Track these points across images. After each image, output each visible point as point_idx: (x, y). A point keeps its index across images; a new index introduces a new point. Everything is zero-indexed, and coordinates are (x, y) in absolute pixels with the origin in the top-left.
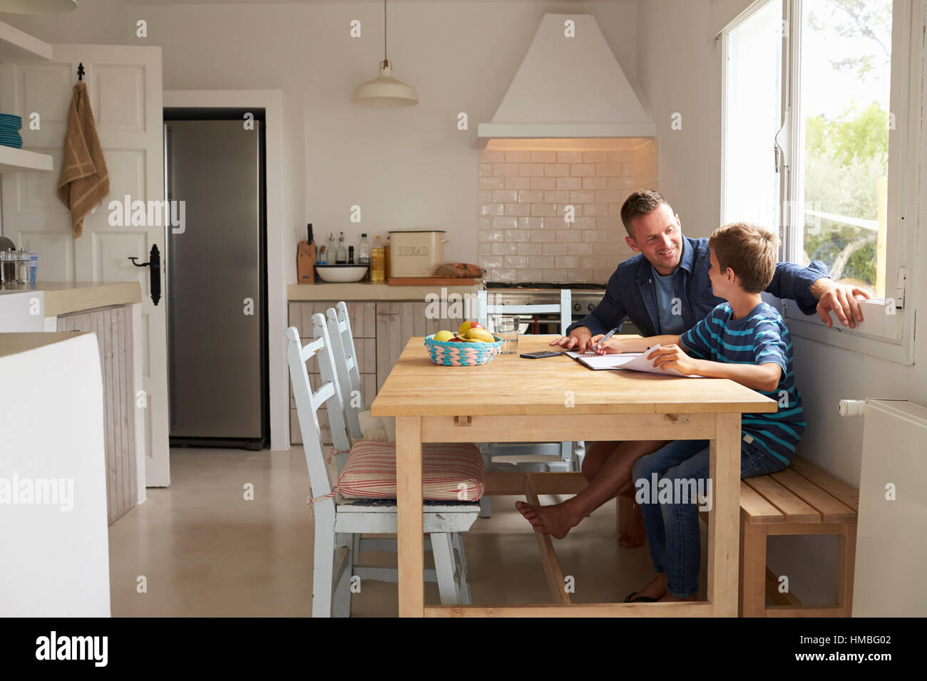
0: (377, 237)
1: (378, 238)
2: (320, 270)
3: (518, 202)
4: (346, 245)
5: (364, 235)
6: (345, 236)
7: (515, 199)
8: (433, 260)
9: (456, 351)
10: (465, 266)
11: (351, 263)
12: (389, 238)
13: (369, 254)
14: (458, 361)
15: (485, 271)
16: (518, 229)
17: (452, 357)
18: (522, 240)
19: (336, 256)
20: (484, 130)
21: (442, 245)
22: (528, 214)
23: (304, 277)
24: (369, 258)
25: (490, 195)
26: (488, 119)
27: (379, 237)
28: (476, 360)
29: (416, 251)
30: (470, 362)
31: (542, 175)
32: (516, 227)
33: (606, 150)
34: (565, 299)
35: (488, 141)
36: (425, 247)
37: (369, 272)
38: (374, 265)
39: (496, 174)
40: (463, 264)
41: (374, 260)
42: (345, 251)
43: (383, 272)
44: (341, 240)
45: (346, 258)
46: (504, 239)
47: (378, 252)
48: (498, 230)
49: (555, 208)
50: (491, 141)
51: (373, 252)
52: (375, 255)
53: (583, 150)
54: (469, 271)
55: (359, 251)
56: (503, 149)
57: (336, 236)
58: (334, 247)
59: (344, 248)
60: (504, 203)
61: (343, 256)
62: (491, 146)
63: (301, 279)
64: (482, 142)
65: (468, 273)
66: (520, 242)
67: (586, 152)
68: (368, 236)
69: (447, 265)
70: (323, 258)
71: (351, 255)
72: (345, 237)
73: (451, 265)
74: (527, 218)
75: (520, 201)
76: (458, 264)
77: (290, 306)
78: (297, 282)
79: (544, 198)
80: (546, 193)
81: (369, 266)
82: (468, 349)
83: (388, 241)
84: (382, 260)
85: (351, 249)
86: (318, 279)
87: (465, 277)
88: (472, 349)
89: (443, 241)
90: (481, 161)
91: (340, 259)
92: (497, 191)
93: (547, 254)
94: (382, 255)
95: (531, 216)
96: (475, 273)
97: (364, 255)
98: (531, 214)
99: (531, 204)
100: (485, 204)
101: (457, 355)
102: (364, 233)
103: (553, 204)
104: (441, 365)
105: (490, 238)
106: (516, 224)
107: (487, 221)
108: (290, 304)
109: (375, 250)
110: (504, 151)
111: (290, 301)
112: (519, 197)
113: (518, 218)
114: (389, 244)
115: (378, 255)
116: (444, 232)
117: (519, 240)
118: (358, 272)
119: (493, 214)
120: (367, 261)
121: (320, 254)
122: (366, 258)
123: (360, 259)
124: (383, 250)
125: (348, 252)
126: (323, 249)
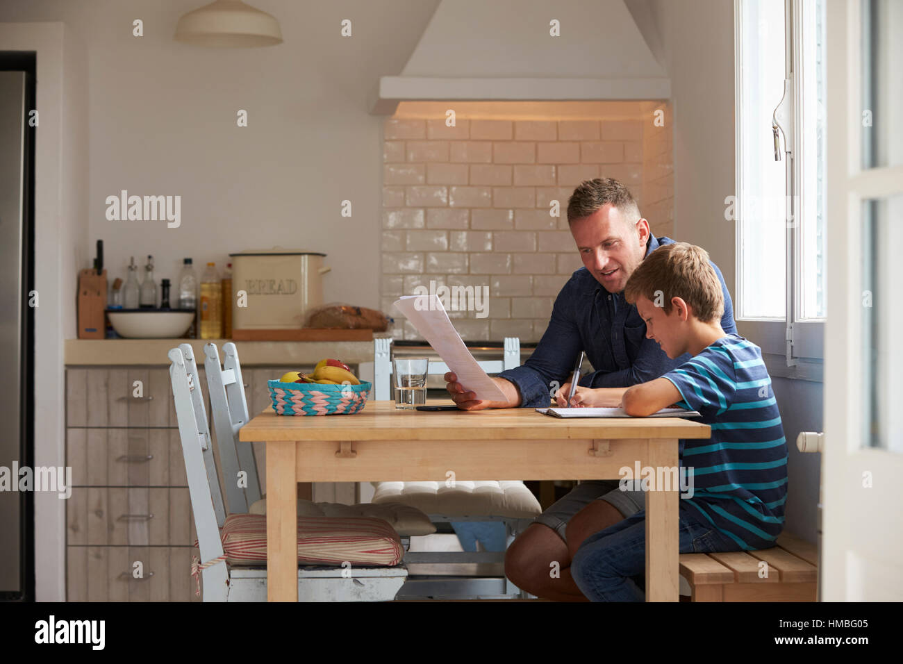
0: (209, 265)
1: (211, 265)
2: (116, 318)
3: (448, 206)
4: (158, 277)
5: (188, 261)
6: (156, 263)
7: (444, 200)
8: (306, 300)
9: (298, 395)
10: (358, 311)
11: (165, 308)
12: (230, 266)
13: (196, 294)
14: (302, 409)
15: (392, 320)
16: (448, 251)
17: (295, 403)
18: (455, 271)
19: (141, 295)
20: (390, 88)
21: (319, 277)
22: (466, 226)
23: (87, 330)
24: (196, 301)
25: (402, 194)
26: (397, 69)
27: (213, 265)
28: (325, 407)
29: (276, 287)
30: (318, 409)
31: (489, 161)
32: (446, 247)
33: (597, 118)
34: (511, 352)
35: (397, 105)
36: (291, 281)
37: (195, 322)
38: (205, 311)
39: (411, 156)
40: (354, 308)
41: (205, 303)
42: (155, 287)
43: (219, 323)
44: (149, 268)
45: (156, 300)
46: (425, 268)
47: (212, 290)
48: (417, 252)
49: (511, 217)
50: (402, 104)
51: (202, 290)
52: (206, 294)
53: (558, 118)
54: (364, 318)
55: (179, 288)
56: (424, 117)
57: (140, 262)
58: (136, 281)
59: (153, 281)
60: (425, 208)
61: (153, 295)
62: (402, 112)
63: (83, 331)
64: (388, 107)
65: (362, 322)
66: (453, 274)
67: (562, 122)
68: (194, 262)
69: (328, 309)
70: (118, 299)
71: (165, 295)
72: (155, 265)
73: (334, 309)
74: (464, 234)
75: (452, 203)
76: (346, 307)
77: (70, 377)
78: (75, 337)
79: (492, 198)
80: (496, 190)
81: (196, 311)
82: (314, 392)
83: (228, 270)
84: (219, 302)
85: (166, 284)
86: (110, 332)
87: (358, 327)
88: (318, 392)
89: (321, 270)
90: (387, 138)
91: (146, 302)
92: (414, 188)
93: (498, 294)
94: (217, 295)
95: (470, 229)
96: (375, 323)
97: (185, 295)
98: (470, 227)
99: (470, 209)
100: (393, 209)
101: (301, 400)
102: (188, 256)
103: (508, 209)
104: (282, 415)
105: (401, 266)
106: (446, 242)
107: (397, 238)
108: (71, 372)
109: (206, 286)
110: (426, 121)
111: (69, 367)
112: (451, 198)
113: (450, 232)
114: (231, 275)
115: (211, 294)
116: (324, 255)
117: (450, 271)
118: (179, 321)
119: (406, 226)
120: (193, 305)
121: (113, 293)
122: (190, 300)
123: (180, 301)
124: (220, 286)
125: (160, 289)
126: (117, 284)
